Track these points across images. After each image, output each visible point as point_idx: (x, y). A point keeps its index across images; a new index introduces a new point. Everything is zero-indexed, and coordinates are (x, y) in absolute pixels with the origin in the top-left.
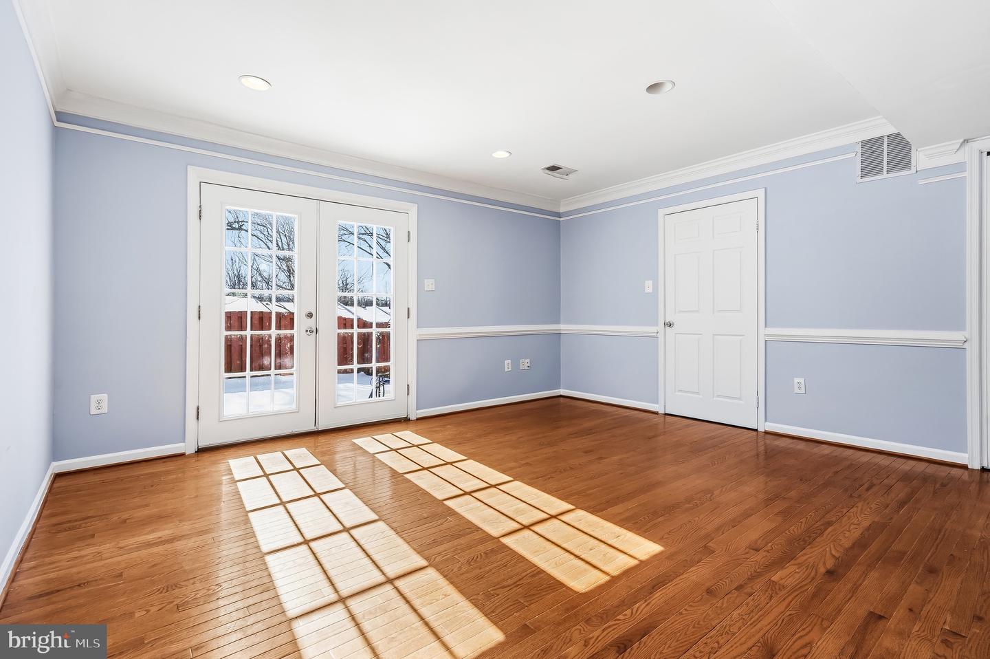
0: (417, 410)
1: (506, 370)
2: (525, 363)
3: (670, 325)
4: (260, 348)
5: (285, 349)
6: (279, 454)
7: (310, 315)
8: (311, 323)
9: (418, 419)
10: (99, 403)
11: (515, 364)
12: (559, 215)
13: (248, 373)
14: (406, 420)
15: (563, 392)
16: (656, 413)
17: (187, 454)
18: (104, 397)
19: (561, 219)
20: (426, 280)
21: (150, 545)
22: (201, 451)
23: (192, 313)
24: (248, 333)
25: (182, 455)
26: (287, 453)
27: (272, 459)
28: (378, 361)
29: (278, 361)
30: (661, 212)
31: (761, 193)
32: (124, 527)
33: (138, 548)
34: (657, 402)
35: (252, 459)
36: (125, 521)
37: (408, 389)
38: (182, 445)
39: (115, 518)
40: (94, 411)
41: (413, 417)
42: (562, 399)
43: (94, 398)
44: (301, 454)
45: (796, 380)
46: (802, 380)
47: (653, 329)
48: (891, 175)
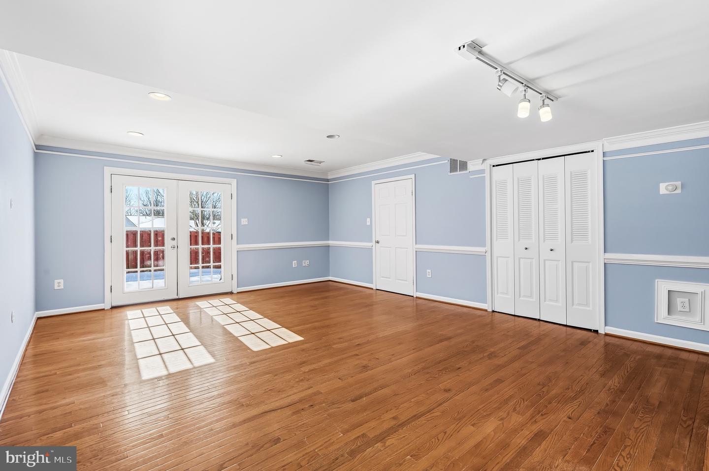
0: (238, 287)
1: (294, 266)
2: (306, 263)
3: (378, 242)
4: (145, 256)
5: (159, 256)
6: (154, 309)
7: (174, 239)
8: (174, 243)
9: (238, 293)
10: (59, 284)
11: (299, 263)
12: (328, 180)
13: (139, 269)
14: (231, 293)
15: (330, 278)
16: (372, 289)
17: (106, 309)
18: (62, 281)
19: (329, 183)
20: (242, 219)
21: (84, 341)
22: (113, 308)
23: (107, 240)
24: (139, 249)
25: (104, 309)
26: (158, 308)
27: (149, 311)
28: (214, 262)
29: (156, 262)
30: (373, 182)
31: (413, 176)
32: (72, 335)
33: (78, 342)
34: (372, 283)
35: (140, 311)
36: (73, 334)
37: (232, 277)
38: (103, 304)
39: (68, 333)
40: (56, 288)
41: (235, 292)
42: (330, 282)
43: (56, 281)
44: (166, 309)
45: (428, 271)
46: (430, 271)
47: (370, 244)
48: (461, 172)
